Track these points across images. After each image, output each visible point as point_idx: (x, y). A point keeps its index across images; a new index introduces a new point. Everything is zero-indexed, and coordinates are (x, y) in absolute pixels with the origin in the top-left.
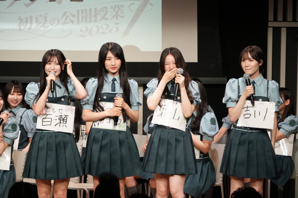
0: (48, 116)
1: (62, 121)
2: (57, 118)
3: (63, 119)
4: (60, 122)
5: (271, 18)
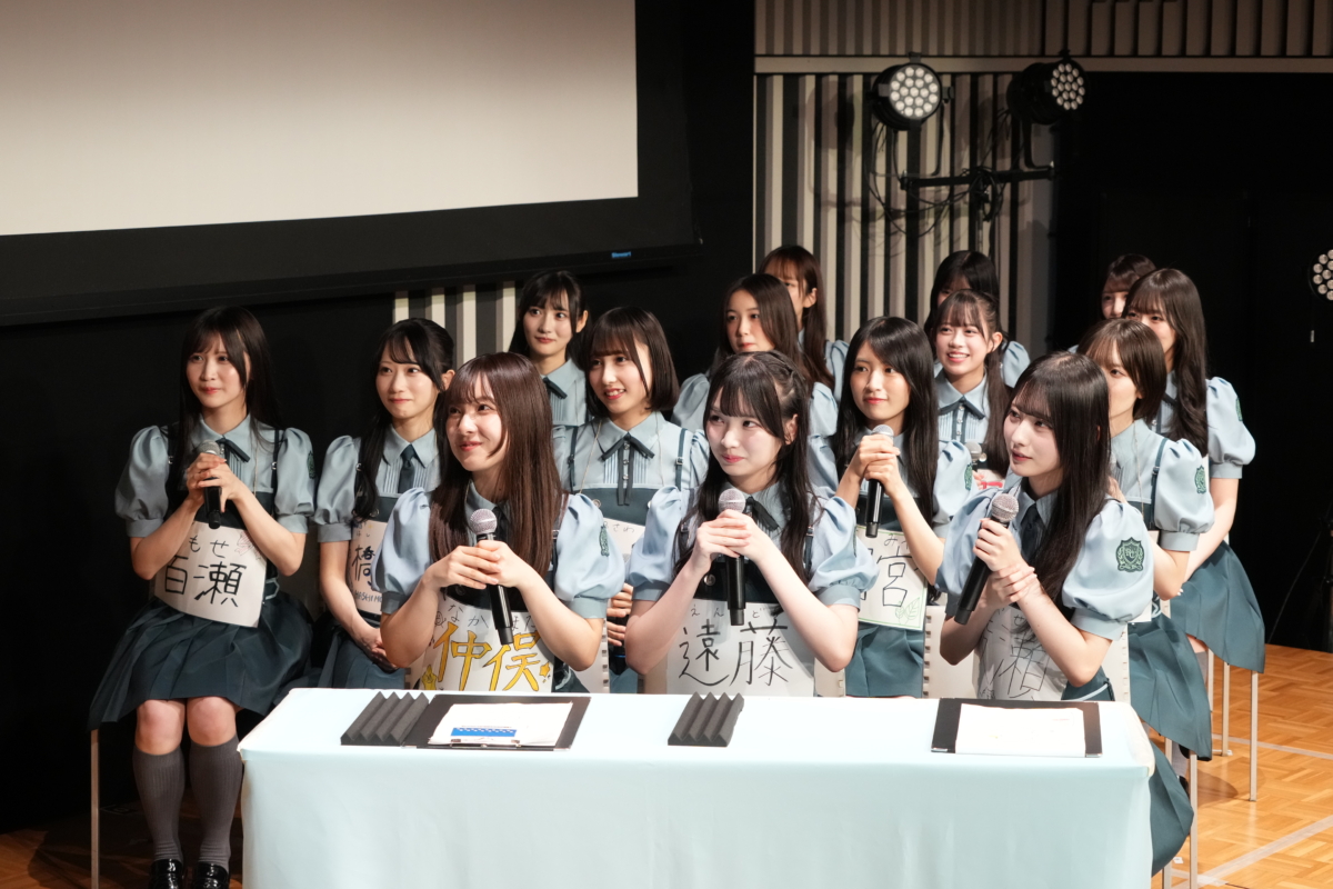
5: (760, 48)
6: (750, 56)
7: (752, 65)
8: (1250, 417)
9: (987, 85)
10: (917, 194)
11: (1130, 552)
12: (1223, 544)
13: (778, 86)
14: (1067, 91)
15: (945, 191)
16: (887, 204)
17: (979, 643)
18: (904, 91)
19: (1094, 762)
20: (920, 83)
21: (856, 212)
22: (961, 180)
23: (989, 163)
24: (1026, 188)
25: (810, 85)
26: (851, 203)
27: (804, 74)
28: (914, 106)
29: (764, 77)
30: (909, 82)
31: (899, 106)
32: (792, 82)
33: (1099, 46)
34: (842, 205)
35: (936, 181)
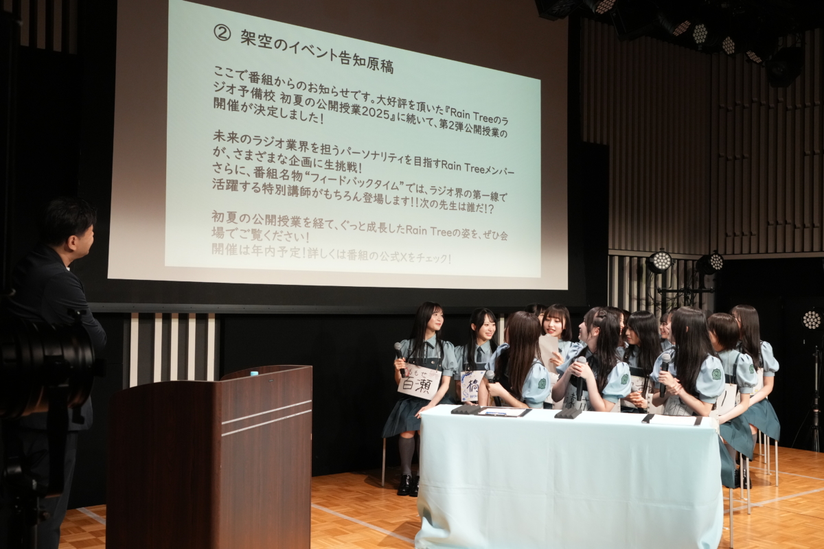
0: (410, 379)
1: (424, 387)
2: (419, 382)
3: (426, 384)
4: (422, 387)
5: (610, 247)
6: (607, 249)
7: (608, 252)
8: (777, 355)
9: (690, 264)
10: (665, 295)
11: (716, 373)
12: (765, 399)
13: (616, 260)
14: (716, 263)
15: (675, 294)
16: (655, 299)
17: (664, 403)
18: (659, 260)
19: (697, 427)
20: (664, 258)
21: (644, 302)
22: (681, 291)
23: (691, 287)
24: (705, 295)
25: (627, 260)
26: (642, 299)
27: (626, 256)
28: (662, 265)
29: (612, 256)
30: (660, 258)
31: (657, 265)
32: (621, 258)
33: (729, 251)
34: (639, 300)
35: (673, 291)
